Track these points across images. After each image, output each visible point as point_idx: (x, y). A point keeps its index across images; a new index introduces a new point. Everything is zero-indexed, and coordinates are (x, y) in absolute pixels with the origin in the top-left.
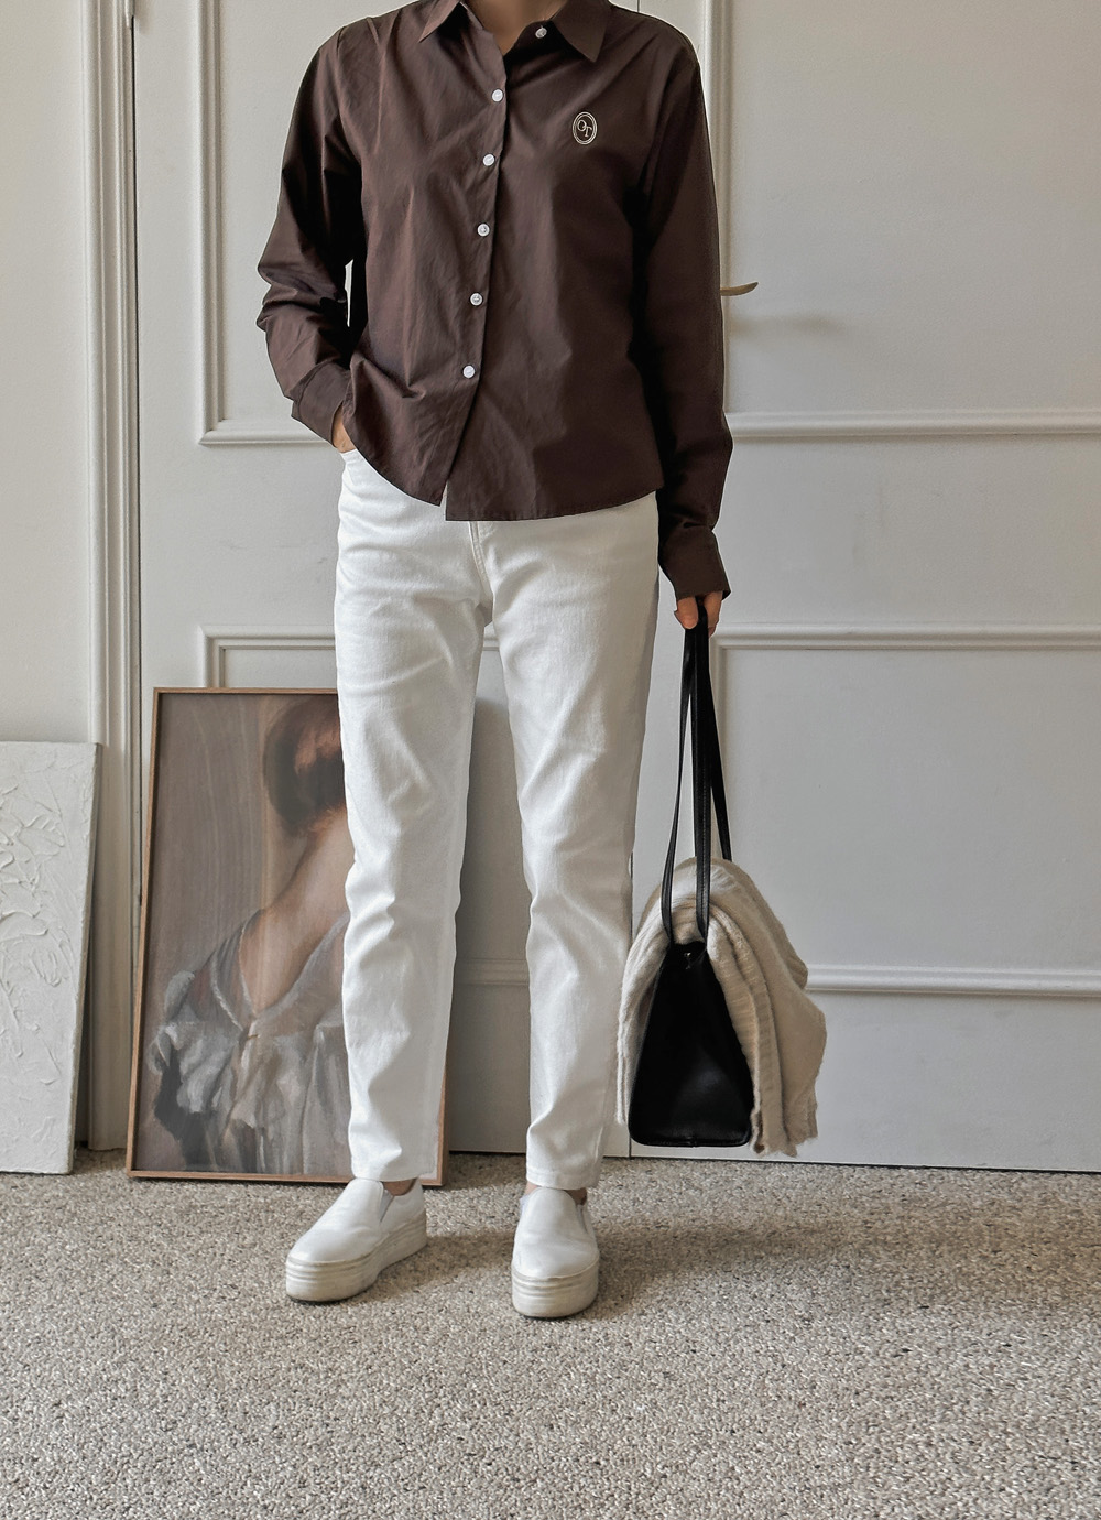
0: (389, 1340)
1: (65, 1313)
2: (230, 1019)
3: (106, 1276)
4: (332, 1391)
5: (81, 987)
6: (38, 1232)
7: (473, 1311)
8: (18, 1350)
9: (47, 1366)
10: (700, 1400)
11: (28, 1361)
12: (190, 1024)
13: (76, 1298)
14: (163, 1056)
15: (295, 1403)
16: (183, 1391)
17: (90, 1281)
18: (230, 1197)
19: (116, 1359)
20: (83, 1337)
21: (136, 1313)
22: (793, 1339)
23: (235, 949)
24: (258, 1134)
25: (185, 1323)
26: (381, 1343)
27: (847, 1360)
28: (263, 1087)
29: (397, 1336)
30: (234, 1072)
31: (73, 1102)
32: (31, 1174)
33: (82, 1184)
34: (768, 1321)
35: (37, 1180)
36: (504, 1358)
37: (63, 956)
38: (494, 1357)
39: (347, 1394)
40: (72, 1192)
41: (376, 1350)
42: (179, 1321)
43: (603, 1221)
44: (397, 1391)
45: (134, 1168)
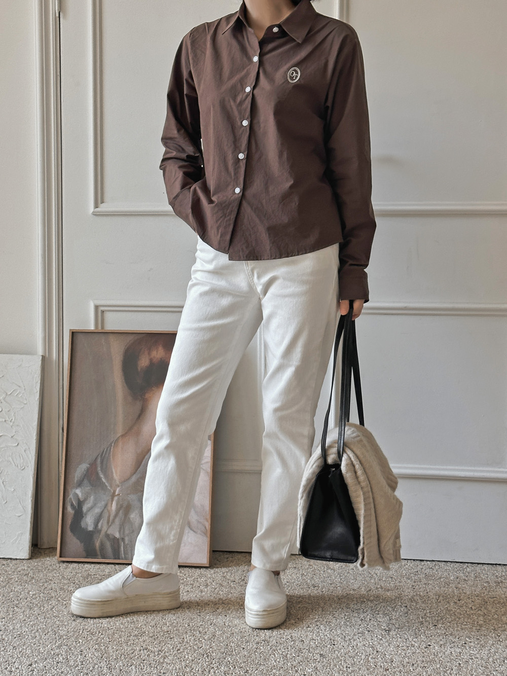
0: (188, 637)
1: (31, 623)
2: (106, 486)
3: (50, 606)
4: (161, 661)
5: (35, 471)
6: (16, 586)
7: (227, 624)
8: (10, 640)
9: (25, 647)
10: (338, 667)
11: (15, 645)
12: (88, 488)
13: (36, 616)
14: (75, 504)
15: (144, 666)
16: (90, 659)
17: (42, 609)
18: (107, 571)
19: (57, 644)
20: (41, 634)
21: (65, 624)
22: (381, 639)
23: (109, 453)
24: (120, 541)
25: (89, 629)
26: (183, 639)
27: (408, 649)
28: (123, 519)
29: (191, 636)
30: (108, 511)
31: (31, 525)
32: (11, 559)
33: (36, 564)
34: (369, 631)
35: (14, 562)
36: (243, 646)
37: (26, 456)
38: (238, 646)
39: (169, 662)
40: (31, 568)
41: (181, 642)
42: (86, 627)
43: (288, 584)
44: (193, 661)
45: (61, 556)
